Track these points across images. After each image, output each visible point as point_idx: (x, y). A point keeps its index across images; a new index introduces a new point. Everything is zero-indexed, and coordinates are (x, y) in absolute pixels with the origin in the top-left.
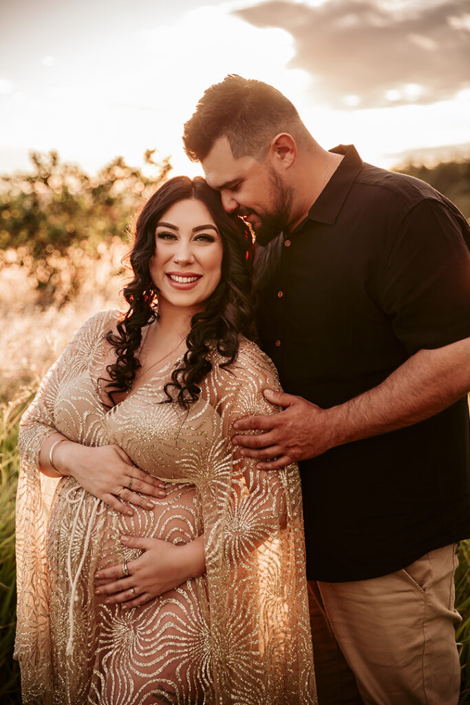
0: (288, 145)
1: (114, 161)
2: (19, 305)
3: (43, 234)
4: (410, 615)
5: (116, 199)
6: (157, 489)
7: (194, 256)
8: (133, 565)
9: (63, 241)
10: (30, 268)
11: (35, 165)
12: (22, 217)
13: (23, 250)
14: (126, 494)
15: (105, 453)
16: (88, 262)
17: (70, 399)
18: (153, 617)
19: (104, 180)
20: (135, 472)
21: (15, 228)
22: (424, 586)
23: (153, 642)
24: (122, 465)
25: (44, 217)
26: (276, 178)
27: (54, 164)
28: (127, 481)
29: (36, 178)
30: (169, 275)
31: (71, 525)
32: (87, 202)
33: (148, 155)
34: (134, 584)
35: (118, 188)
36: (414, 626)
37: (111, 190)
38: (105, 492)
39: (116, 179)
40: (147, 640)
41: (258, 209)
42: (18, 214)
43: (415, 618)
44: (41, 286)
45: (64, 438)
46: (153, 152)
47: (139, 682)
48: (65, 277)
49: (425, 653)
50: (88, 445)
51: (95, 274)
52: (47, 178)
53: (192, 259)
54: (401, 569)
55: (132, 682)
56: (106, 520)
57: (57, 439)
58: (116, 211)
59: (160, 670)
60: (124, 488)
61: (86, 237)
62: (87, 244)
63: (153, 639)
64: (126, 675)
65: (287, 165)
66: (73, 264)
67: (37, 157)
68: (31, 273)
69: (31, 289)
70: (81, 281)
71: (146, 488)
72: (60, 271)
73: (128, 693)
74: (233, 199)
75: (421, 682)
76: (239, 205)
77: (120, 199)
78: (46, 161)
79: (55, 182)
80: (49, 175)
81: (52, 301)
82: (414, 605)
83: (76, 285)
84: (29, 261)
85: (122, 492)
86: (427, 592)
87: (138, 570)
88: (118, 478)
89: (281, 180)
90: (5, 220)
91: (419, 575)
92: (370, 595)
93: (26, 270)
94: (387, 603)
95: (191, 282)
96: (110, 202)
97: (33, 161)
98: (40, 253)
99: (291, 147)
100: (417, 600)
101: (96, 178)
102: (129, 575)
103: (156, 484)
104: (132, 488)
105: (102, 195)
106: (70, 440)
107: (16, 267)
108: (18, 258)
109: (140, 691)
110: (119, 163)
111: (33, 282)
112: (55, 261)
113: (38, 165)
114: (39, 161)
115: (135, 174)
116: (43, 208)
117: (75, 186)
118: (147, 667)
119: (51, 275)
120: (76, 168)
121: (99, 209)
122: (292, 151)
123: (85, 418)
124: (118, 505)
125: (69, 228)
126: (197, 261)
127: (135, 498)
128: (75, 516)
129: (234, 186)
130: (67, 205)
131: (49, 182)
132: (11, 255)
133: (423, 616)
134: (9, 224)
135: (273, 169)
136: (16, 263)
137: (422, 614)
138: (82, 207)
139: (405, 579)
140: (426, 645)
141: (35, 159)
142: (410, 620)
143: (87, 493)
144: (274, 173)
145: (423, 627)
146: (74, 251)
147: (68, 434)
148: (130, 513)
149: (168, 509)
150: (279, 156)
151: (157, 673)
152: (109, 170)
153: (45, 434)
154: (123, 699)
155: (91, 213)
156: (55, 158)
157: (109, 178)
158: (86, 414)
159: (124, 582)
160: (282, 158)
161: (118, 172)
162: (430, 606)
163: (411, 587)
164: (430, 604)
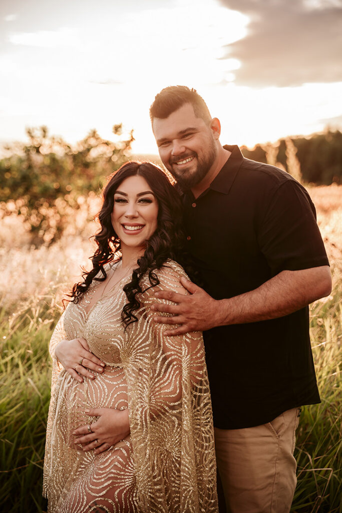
1: (90, 134)
2: (18, 243)
3: (36, 189)
4: (269, 453)
5: (92, 163)
8: (94, 425)
9: (52, 195)
10: (26, 215)
11: (30, 138)
12: (19, 177)
13: (20, 202)
15: (72, 343)
16: (69, 211)
18: (107, 458)
19: (81, 149)
21: (14, 187)
22: (279, 434)
23: (103, 474)
25: (37, 177)
27: (44, 136)
29: (31, 147)
30: (123, 225)
32: (69, 165)
33: (117, 129)
35: (93, 154)
36: (270, 461)
37: (88, 156)
39: (92, 147)
40: (100, 472)
42: (17, 175)
43: (272, 456)
44: (34, 230)
46: (120, 127)
47: (90, 498)
48: (53, 223)
49: (275, 482)
51: (75, 220)
52: (39, 147)
54: (268, 422)
55: (85, 498)
58: (91, 171)
59: (104, 492)
61: (69, 192)
62: (70, 198)
63: (104, 472)
64: (83, 493)
66: (58, 212)
67: (31, 131)
68: (26, 220)
69: (27, 232)
70: (64, 226)
72: (49, 218)
73: (82, 505)
75: (270, 503)
77: (95, 163)
78: (38, 133)
79: (44, 150)
80: (40, 145)
81: (42, 241)
82: (273, 446)
83: (60, 229)
84: (24, 210)
87: (97, 429)
90: (7, 179)
91: (277, 426)
93: (22, 218)
94: (255, 444)
96: (87, 165)
97: (27, 134)
98: (33, 205)
100: (274, 443)
101: (76, 148)
102: (92, 432)
105: (81, 161)
107: (15, 215)
108: (16, 209)
109: (90, 504)
110: (94, 134)
111: (28, 226)
112: (44, 211)
113: (32, 137)
114: (33, 134)
115: (107, 144)
116: (36, 171)
117: (59, 152)
118: (96, 489)
119: (42, 221)
120: (61, 139)
121: (79, 170)
125: (55, 185)
126: (141, 215)
130: (54, 166)
131: (41, 150)
132: (11, 206)
133: (276, 455)
134: (10, 182)
136: (15, 212)
137: (276, 453)
138: (66, 168)
139: (269, 428)
140: (276, 476)
141: (29, 133)
142: (269, 457)
145: (276, 463)
146: (59, 202)
149: (117, 387)
151: (101, 494)
152: (86, 141)
154: (78, 508)
155: (72, 173)
156: (44, 131)
157: (86, 146)
159: (90, 436)
161: (93, 142)
162: (281, 448)
163: (271, 434)
164: (280, 447)
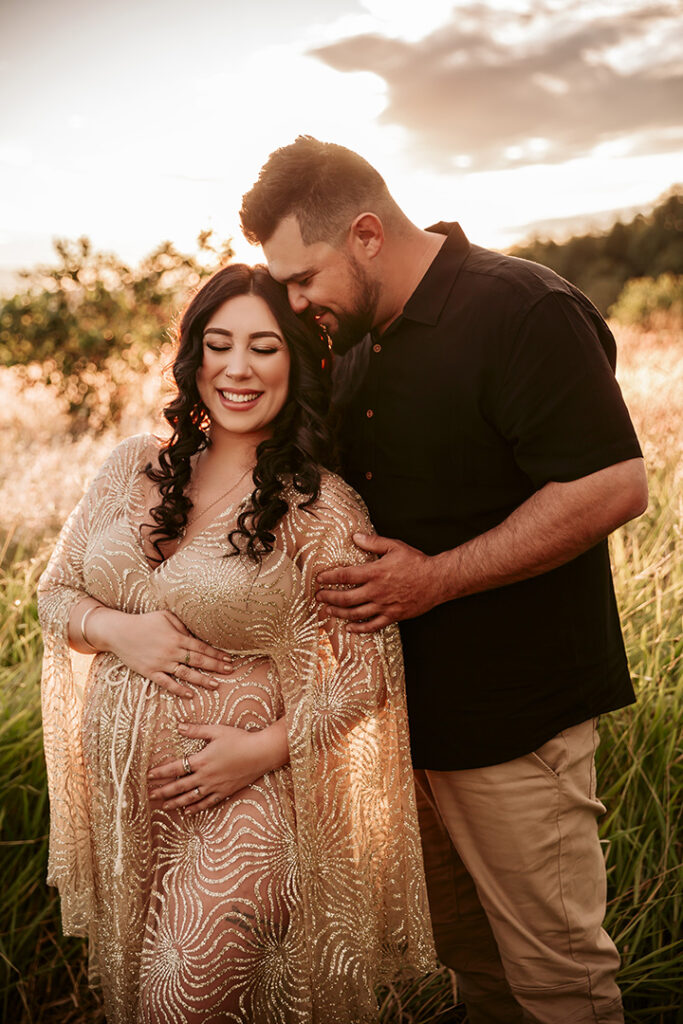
0: (372, 228)
1: (159, 247)
2: (44, 435)
3: (74, 343)
4: (540, 806)
5: (165, 295)
6: (222, 663)
7: (252, 368)
8: (196, 759)
9: (99, 352)
10: (59, 385)
11: (61, 256)
12: (47, 322)
13: (49, 364)
14: (183, 671)
15: (154, 620)
16: (132, 377)
17: (105, 555)
18: (224, 822)
19: (147, 273)
20: (193, 643)
21: (38, 337)
22: (557, 771)
23: (224, 853)
24: (175, 635)
25: (74, 321)
26: (357, 269)
27: (85, 255)
28: (182, 655)
29: (63, 271)
30: (221, 391)
31: (113, 713)
32: (128, 300)
33: (203, 238)
34: (199, 783)
35: (167, 282)
36: (546, 819)
37: (159, 285)
38: (155, 670)
39: (164, 270)
40: (217, 851)
41: (334, 307)
42: (41, 319)
43: (548, 810)
44: (74, 409)
45: (100, 605)
46: (209, 234)
47: (209, 903)
48: (104, 396)
49: (562, 852)
50: (131, 613)
51: (141, 392)
52: (77, 272)
53: (250, 372)
54: (531, 751)
55: (200, 903)
56: (159, 705)
57: (90, 605)
58: (165, 309)
59: (235, 887)
60: (180, 664)
61: (129, 346)
62: (131, 354)
63: (224, 849)
64: (193, 895)
65: (371, 254)
66: (113, 380)
67: (63, 245)
68: (61, 393)
69: (63, 413)
70: (125, 400)
71: (208, 662)
72: (98, 389)
73: (196, 918)
74: (302, 296)
75: (557, 891)
76: (310, 303)
77: (170, 295)
78: (74, 250)
79: (87, 277)
80: (79, 268)
81: (87, 428)
82: (546, 794)
83: (116, 408)
84: (57, 377)
85: (178, 669)
86: (562, 777)
87: (203, 765)
88: (172, 652)
89: (364, 272)
90: (25, 327)
91: (551, 757)
92: (491, 783)
93: (54, 389)
94: (512, 793)
95: (249, 401)
96: (157, 300)
97: (58, 251)
98: (69, 368)
99: (376, 232)
100: (548, 788)
101: (138, 271)
102: (192, 773)
103: (220, 656)
104: (190, 664)
105: (147, 291)
106: (106, 606)
107: (41, 386)
108: (43, 375)
109: (211, 914)
110: (167, 249)
111: (63, 404)
112: (90, 377)
113: (65, 256)
114: (66, 251)
115: (187, 263)
116: (73, 310)
117: (112, 281)
118: (218, 884)
119: (86, 395)
120: (112, 258)
121: (144, 309)
122: (378, 237)
123: (125, 577)
124: (174, 685)
125: (106, 334)
126: (256, 374)
127: (194, 675)
128: (117, 703)
129: (304, 280)
130: (103, 305)
131: (79, 276)
132: (35, 371)
133: (556, 808)
134: (31, 331)
135: (354, 258)
136: (41, 381)
137: (555, 805)
138: (123, 307)
139: (536, 763)
140: (562, 842)
141: (60, 248)
142: (542, 813)
143: (132, 672)
144: (354, 263)
145: (558, 820)
146: (114, 364)
147: (104, 599)
148: (189, 695)
149: (237, 687)
150: (361, 242)
151: (229, 892)
152: (155, 258)
153: (73, 601)
154: (190, 925)
155: (133, 314)
156: (85, 246)
157: (155, 269)
158: (126, 572)
159: (185, 782)
160: (366, 245)
161: (166, 261)
162: (565, 795)
163: (541, 772)
164: (565, 792)
